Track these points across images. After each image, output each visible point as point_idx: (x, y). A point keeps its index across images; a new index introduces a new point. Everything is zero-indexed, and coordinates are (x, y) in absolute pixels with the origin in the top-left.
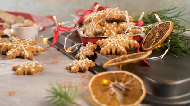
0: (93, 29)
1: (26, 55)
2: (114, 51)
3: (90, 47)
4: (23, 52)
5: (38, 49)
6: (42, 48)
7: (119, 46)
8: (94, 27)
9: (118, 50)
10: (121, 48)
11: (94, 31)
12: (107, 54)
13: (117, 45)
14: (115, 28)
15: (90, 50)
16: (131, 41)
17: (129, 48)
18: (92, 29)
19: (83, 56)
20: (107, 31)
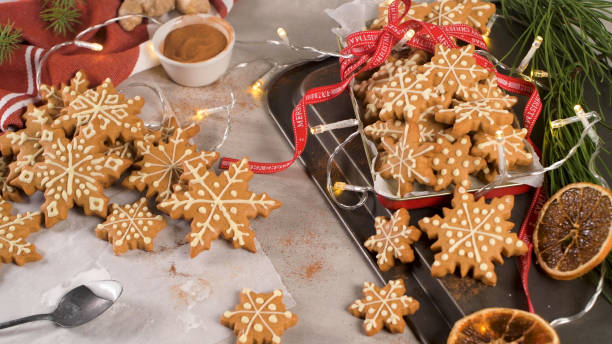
0: (409, 169)
1: (238, 240)
2: (464, 272)
3: (402, 234)
4: (228, 231)
5: (262, 207)
6: (272, 203)
7: (479, 259)
8: (410, 163)
9: (476, 273)
10: (484, 267)
11: (409, 175)
12: (449, 274)
13: (475, 256)
14: (466, 164)
15: (402, 247)
16: (509, 241)
17: (501, 260)
18: (407, 168)
19: (387, 256)
20: (444, 172)
